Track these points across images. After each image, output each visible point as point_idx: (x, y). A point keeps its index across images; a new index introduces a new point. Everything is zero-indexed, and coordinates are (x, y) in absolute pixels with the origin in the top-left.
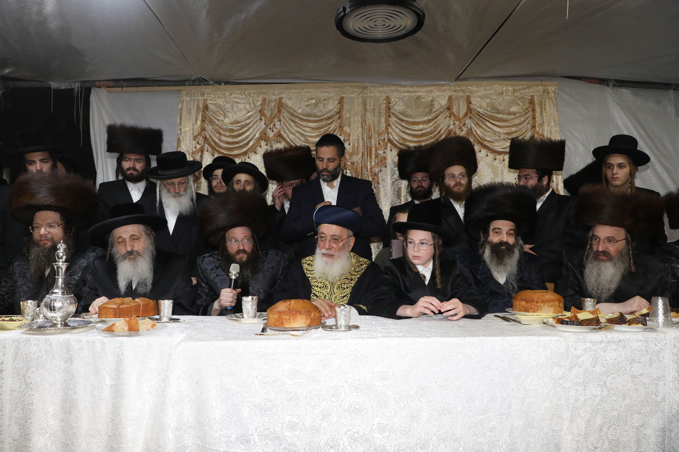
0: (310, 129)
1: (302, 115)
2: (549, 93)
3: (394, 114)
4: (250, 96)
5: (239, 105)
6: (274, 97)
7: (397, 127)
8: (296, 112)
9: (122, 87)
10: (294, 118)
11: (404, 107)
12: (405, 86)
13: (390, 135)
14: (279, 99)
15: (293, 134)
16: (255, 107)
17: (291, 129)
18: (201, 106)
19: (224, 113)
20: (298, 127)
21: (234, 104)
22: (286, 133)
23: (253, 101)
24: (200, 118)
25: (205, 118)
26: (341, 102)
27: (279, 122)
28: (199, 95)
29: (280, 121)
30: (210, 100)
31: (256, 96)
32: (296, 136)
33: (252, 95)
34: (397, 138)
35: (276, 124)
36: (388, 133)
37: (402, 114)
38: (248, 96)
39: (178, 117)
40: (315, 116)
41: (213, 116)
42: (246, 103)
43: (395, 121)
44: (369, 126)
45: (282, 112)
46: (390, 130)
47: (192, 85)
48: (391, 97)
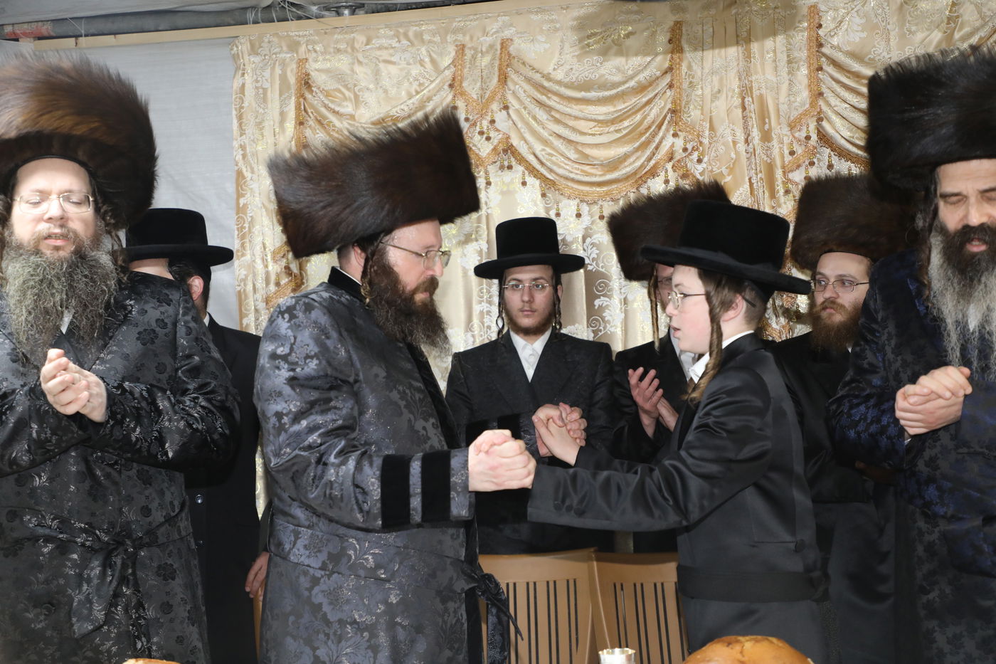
0: (592, 124)
1: (567, 86)
3: (832, 61)
4: (423, 41)
5: (392, 68)
6: (489, 40)
7: (844, 101)
8: (548, 77)
9: (77, 37)
10: (544, 98)
11: (864, 35)
13: (825, 124)
14: (502, 44)
15: (545, 142)
16: (439, 71)
17: (538, 128)
18: (292, 80)
19: (356, 96)
20: (558, 121)
21: (382, 65)
22: (526, 141)
23: (430, 56)
24: (292, 114)
25: (305, 110)
26: (676, 36)
27: (504, 112)
28: (285, 48)
29: (506, 108)
30: (316, 61)
31: (437, 39)
32: (554, 149)
33: (426, 37)
34: (847, 134)
35: (497, 119)
36: (820, 120)
37: (858, 57)
38: (416, 42)
39: (234, 112)
40: (604, 86)
41: (326, 106)
42: (411, 61)
43: (838, 81)
44: (762, 102)
45: (510, 84)
46: (825, 108)
47: (264, 21)
48: (823, 7)
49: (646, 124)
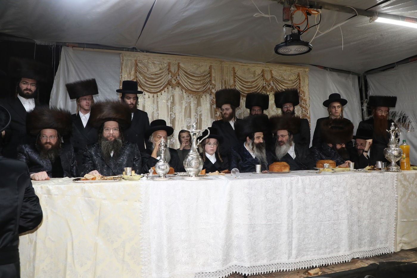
2: (306, 72)
3: (237, 76)
5: (155, 65)
6: (175, 62)
7: (239, 83)
8: (187, 71)
9: (84, 48)
10: (187, 74)
11: (242, 73)
12: (241, 63)
13: (236, 87)
14: (178, 63)
15: (186, 83)
17: (185, 80)
18: (134, 63)
20: (189, 79)
21: (152, 64)
22: (183, 82)
23: (163, 63)
24: (133, 70)
25: (137, 70)
26: (210, 67)
28: (132, 57)
29: (179, 75)
30: (139, 61)
31: (165, 60)
32: (188, 84)
34: (239, 89)
37: (241, 77)
38: (160, 60)
39: (121, 68)
40: (197, 74)
41: (141, 70)
42: (159, 64)
43: (238, 80)
44: (225, 81)
45: (179, 71)
46: (236, 84)
47: (127, 51)
48: (235, 67)
49: (205, 82)
